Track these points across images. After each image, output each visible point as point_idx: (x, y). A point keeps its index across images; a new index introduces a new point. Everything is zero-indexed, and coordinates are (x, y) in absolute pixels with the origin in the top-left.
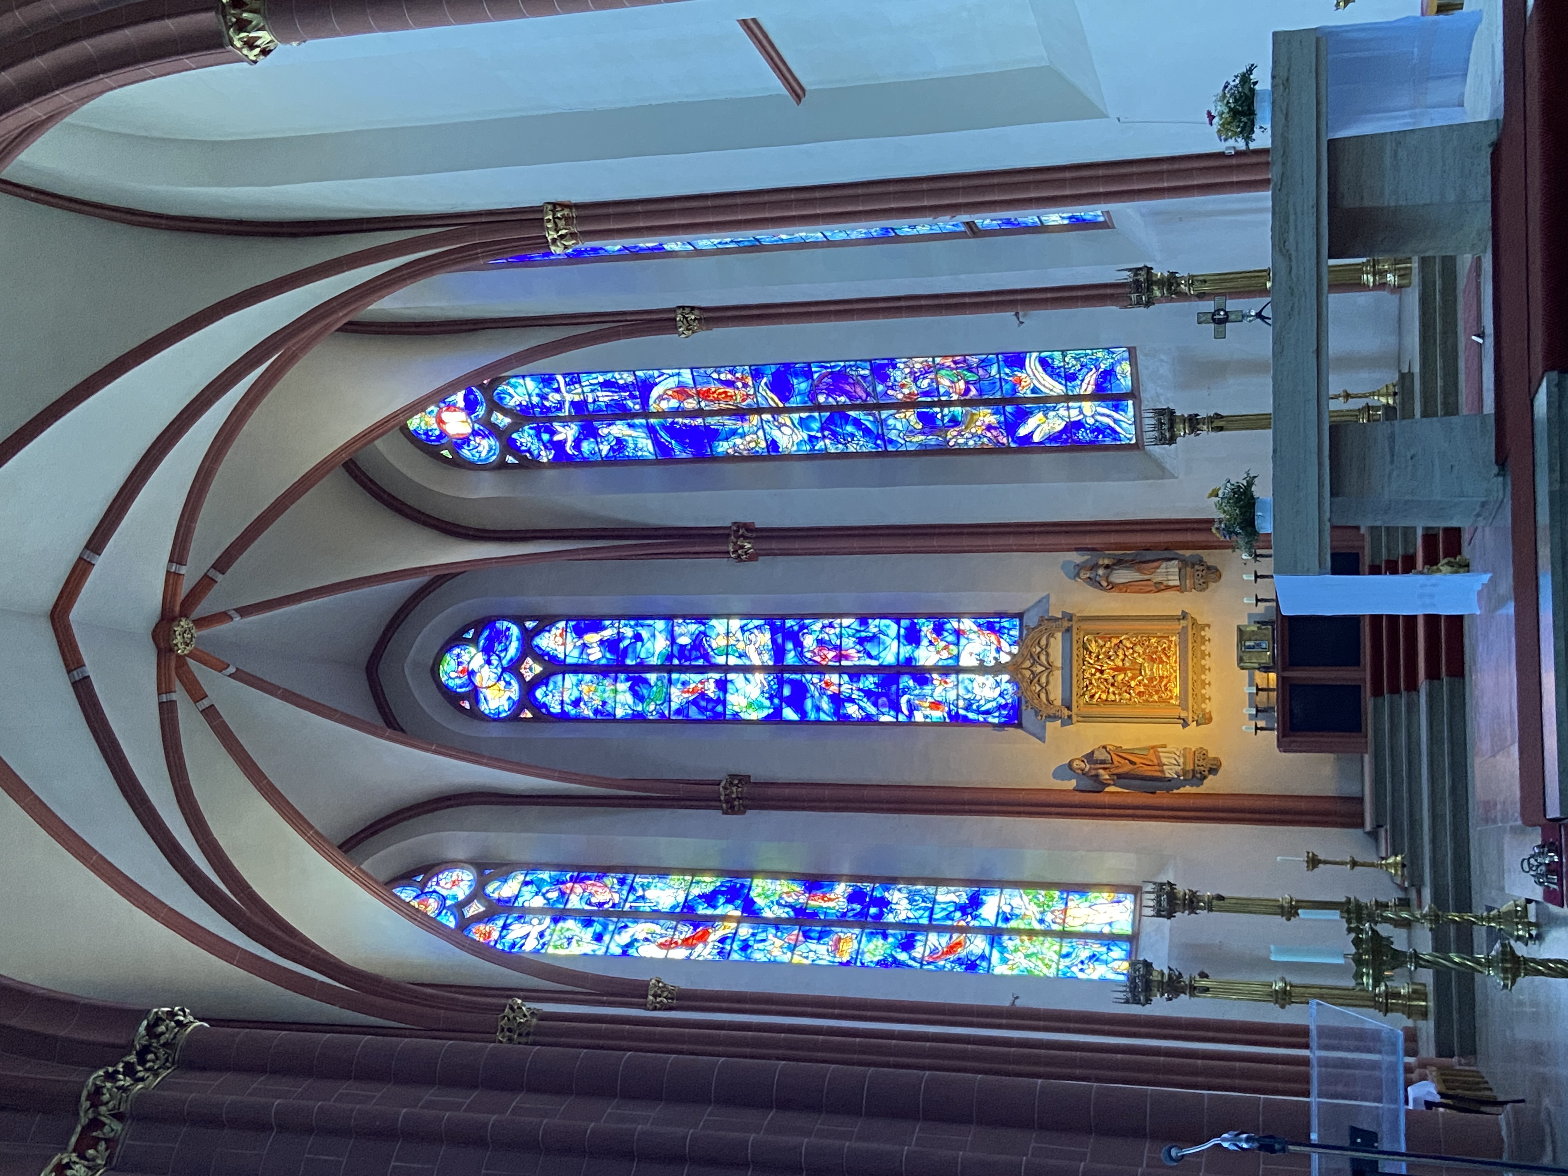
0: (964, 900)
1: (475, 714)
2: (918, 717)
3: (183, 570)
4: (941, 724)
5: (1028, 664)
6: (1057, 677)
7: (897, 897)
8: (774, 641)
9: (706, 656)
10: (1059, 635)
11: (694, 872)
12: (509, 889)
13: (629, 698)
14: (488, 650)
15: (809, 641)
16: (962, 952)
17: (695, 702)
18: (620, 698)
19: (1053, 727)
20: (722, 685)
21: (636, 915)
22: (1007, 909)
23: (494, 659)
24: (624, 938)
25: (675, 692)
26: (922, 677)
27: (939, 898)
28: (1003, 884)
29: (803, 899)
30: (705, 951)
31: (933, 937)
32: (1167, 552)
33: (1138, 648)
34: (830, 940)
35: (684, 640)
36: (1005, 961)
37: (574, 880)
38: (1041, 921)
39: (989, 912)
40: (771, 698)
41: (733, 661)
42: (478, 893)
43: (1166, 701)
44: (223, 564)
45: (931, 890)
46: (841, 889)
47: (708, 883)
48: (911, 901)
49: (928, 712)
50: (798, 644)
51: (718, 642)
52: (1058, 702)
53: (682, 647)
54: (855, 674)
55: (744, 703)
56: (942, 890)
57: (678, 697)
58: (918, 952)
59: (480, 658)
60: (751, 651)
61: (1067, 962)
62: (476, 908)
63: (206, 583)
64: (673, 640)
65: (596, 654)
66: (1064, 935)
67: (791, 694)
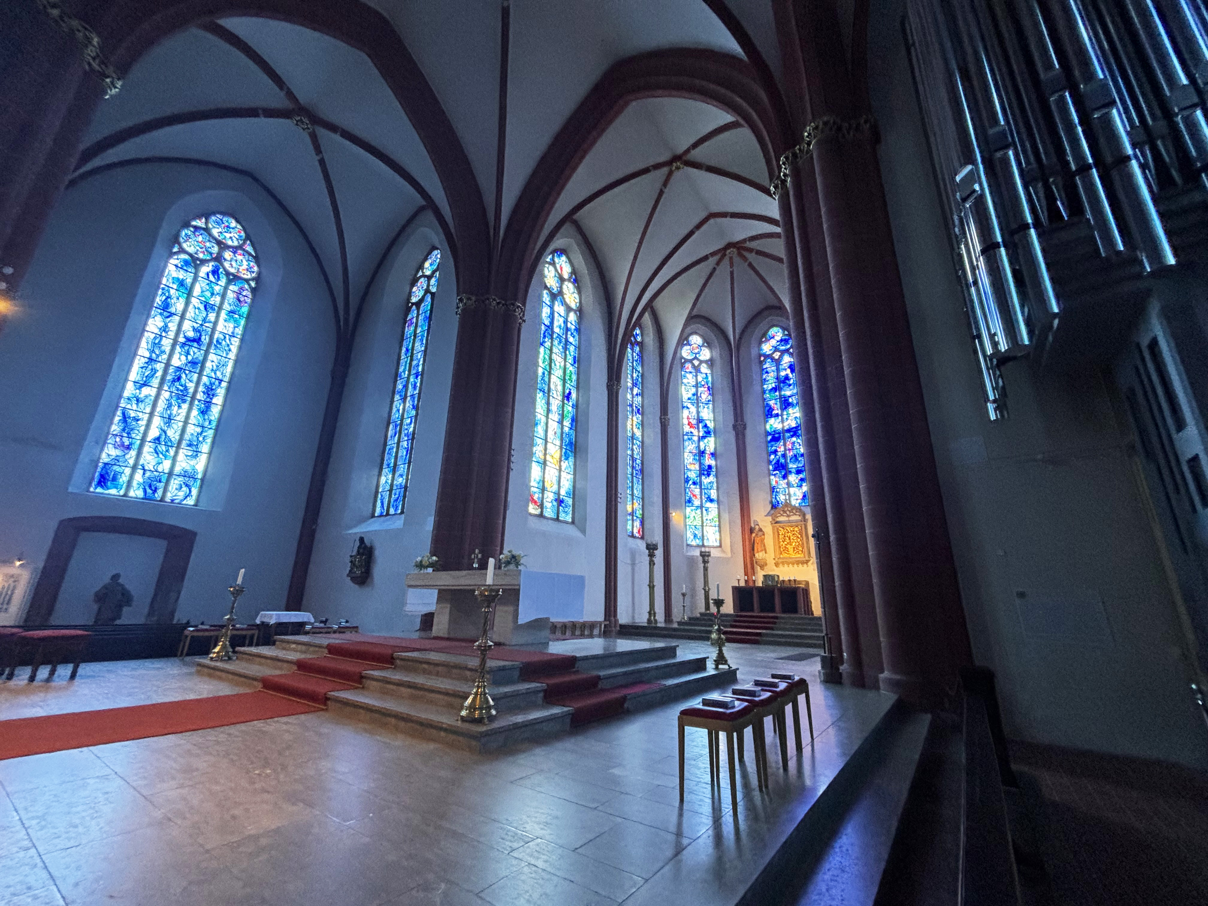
0: (712, 497)
1: (760, 343)
2: (772, 477)
3: (748, 243)
4: (770, 484)
5: (789, 509)
6: (787, 519)
7: (712, 478)
8: (793, 428)
9: (786, 408)
10: (800, 518)
11: (714, 420)
12: (704, 370)
13: (770, 387)
14: (781, 340)
15: (794, 439)
16: (693, 499)
17: (771, 408)
18: (770, 385)
19: (770, 518)
20: (777, 415)
21: (698, 407)
22: (710, 510)
23: (778, 343)
24: (689, 405)
25: (773, 402)
26: (785, 477)
27: (712, 491)
28: (719, 508)
29: (708, 452)
30: (687, 429)
31: (699, 490)
33: (797, 544)
34: (694, 462)
35: (790, 400)
36: (692, 510)
37: (708, 388)
38: (707, 520)
39: (708, 505)
40: (774, 431)
41: (785, 417)
42: (701, 362)
43: (781, 553)
44: (759, 253)
45: (715, 488)
46: (713, 463)
47: (711, 425)
48: (710, 483)
49: (774, 480)
50: (792, 436)
51: (791, 410)
52: (778, 520)
53: (787, 400)
54: (784, 456)
55: (772, 423)
56: (715, 491)
57: (772, 403)
58: (692, 486)
59: (778, 338)
60: (789, 421)
61: (693, 527)
62: (696, 363)
63: (750, 250)
64: (789, 397)
65: (783, 374)
66: (702, 526)
67: (776, 437)
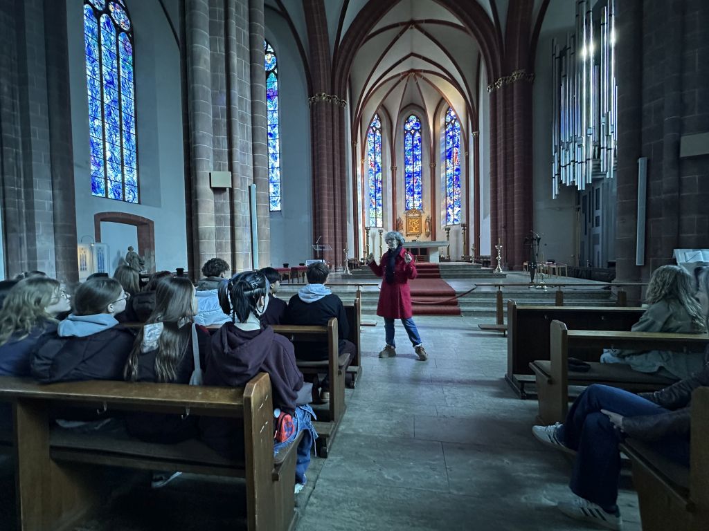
0: (380, 204)
1: (405, 123)
3: (421, 72)
4: (405, 198)
5: (415, 211)
6: (413, 215)
8: (418, 172)
9: (415, 161)
10: (419, 215)
11: (382, 163)
12: (378, 133)
16: (373, 204)
17: (408, 160)
18: (408, 148)
20: (411, 164)
21: (375, 155)
22: (379, 210)
23: (414, 125)
24: (371, 154)
25: (410, 156)
26: (413, 195)
27: (380, 200)
28: (383, 209)
29: (379, 180)
31: (374, 200)
32: (431, 230)
33: (417, 226)
34: (373, 185)
36: (372, 210)
37: (380, 144)
38: (378, 215)
39: (378, 207)
40: (409, 172)
41: (415, 165)
42: (377, 129)
43: (409, 230)
44: (425, 79)
46: (381, 186)
47: (380, 165)
48: (379, 196)
49: (408, 196)
50: (417, 176)
51: (417, 163)
52: (409, 215)
54: (413, 185)
55: (408, 168)
58: (372, 198)
59: (414, 122)
60: (416, 168)
61: (372, 218)
62: (374, 129)
63: (421, 76)
64: (418, 155)
66: (376, 218)
67: (410, 175)
